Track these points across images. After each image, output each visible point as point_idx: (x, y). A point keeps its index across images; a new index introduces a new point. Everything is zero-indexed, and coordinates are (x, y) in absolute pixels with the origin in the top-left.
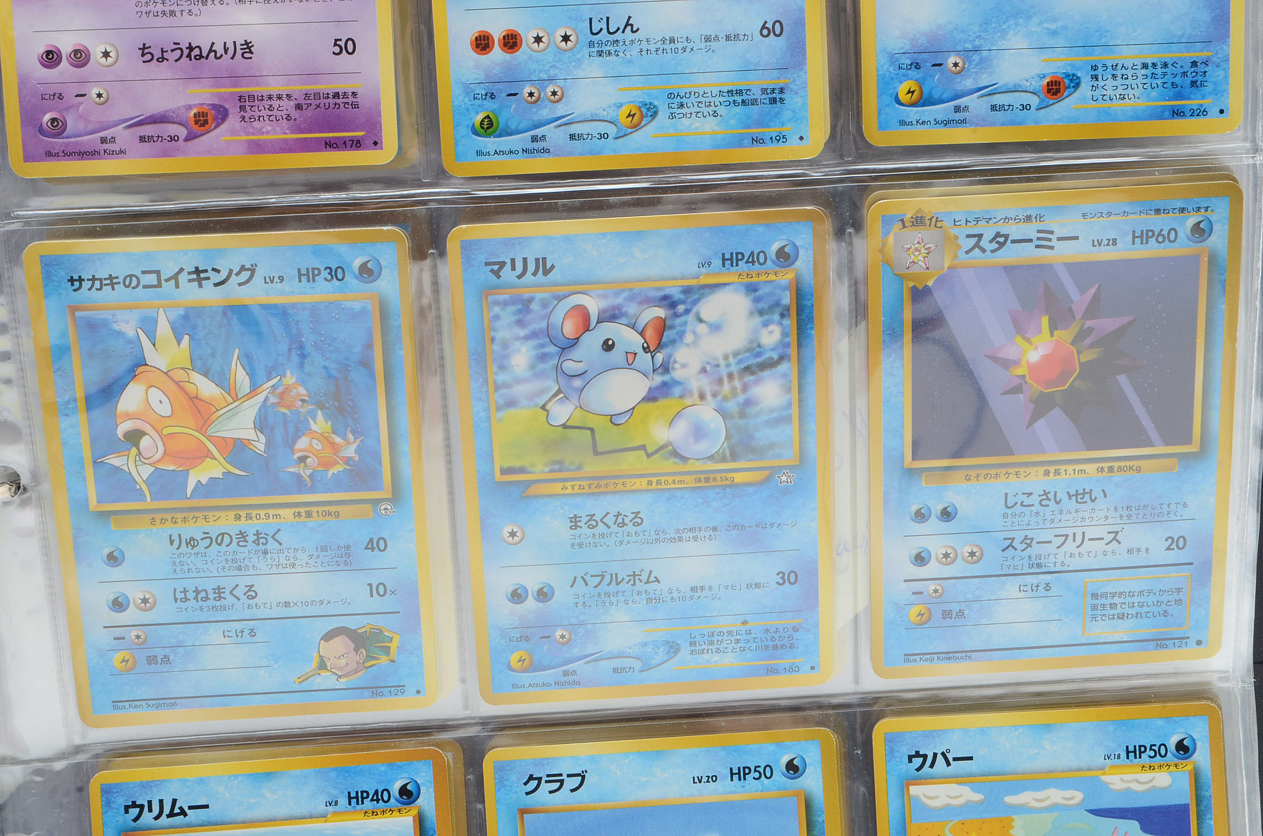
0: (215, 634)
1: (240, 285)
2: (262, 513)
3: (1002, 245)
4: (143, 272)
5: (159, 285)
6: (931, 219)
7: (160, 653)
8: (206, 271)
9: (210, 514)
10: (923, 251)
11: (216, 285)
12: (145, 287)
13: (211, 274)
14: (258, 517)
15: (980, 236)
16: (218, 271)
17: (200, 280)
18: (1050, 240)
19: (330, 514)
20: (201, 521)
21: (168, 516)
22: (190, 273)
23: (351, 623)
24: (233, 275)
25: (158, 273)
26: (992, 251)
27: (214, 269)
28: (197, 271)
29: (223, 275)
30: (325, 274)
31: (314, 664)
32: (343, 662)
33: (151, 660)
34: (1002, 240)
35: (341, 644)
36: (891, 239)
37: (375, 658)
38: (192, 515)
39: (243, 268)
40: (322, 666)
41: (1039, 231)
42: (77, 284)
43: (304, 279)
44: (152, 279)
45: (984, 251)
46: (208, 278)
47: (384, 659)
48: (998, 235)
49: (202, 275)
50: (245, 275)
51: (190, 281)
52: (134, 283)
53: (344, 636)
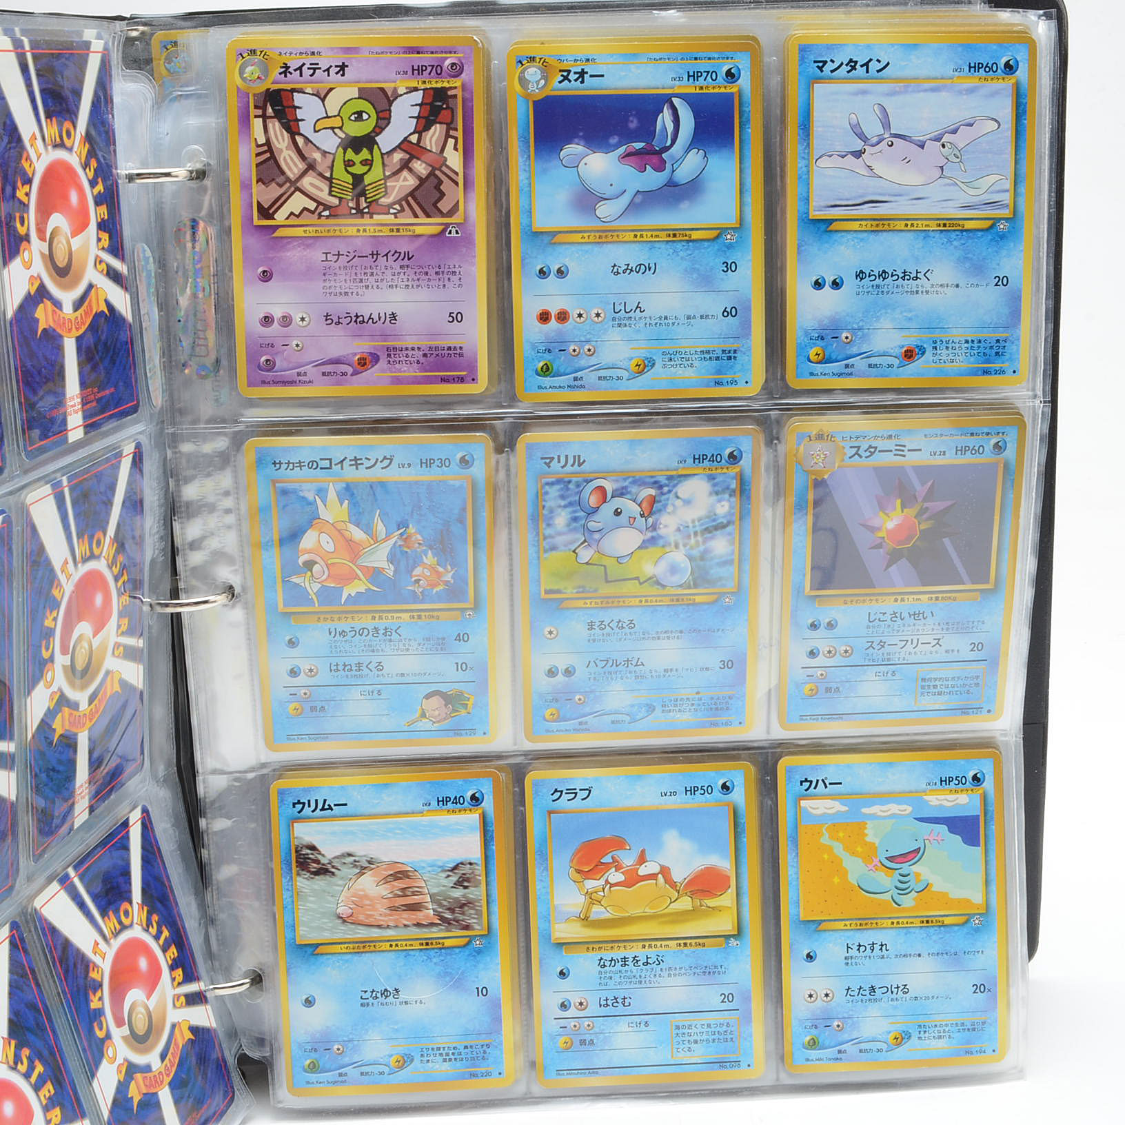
0: (355, 693)
1: (382, 468)
2: (390, 615)
3: (872, 453)
4: (321, 459)
5: (330, 468)
6: (828, 436)
7: (319, 705)
8: (361, 459)
9: (356, 616)
10: (822, 456)
11: (367, 468)
12: (321, 468)
13: (364, 461)
14: (387, 618)
15: (859, 448)
16: (369, 459)
17: (357, 465)
18: (903, 451)
19: (433, 617)
20: (350, 620)
21: (328, 616)
22: (351, 460)
23: (443, 688)
24: (379, 463)
25: (330, 460)
26: (866, 457)
27: (367, 458)
28: (356, 459)
29: (372, 462)
30: (437, 463)
31: (418, 715)
32: (437, 713)
33: (313, 709)
34: (872, 450)
35: (436, 702)
36: (802, 448)
37: (457, 711)
38: (344, 616)
39: (385, 458)
40: (423, 715)
41: (897, 445)
42: (278, 466)
43: (424, 465)
44: (326, 464)
45: (861, 457)
46: (362, 464)
47: (463, 712)
48: (870, 447)
49: (359, 462)
50: (386, 462)
51: (351, 465)
52: (315, 466)
53: (437, 697)
